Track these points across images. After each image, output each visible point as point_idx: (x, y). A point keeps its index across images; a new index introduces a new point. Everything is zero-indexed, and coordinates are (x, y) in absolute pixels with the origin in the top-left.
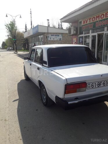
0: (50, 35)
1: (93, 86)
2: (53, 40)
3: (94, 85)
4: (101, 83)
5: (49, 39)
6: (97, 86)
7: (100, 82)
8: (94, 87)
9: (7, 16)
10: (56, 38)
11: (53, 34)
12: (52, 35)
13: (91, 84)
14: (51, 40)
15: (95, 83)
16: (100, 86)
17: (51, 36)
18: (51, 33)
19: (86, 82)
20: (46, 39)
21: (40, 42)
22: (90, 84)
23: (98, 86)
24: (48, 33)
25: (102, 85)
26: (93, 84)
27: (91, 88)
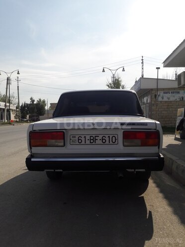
0: (162, 92)
1: (80, 141)
2: (167, 100)
3: (83, 139)
4: (97, 138)
5: (160, 99)
6: (88, 142)
7: (94, 136)
8: (83, 143)
9: (104, 71)
10: (174, 96)
11: (167, 91)
12: (166, 93)
13: (77, 137)
14: (164, 100)
15: (85, 137)
16: (94, 143)
17: (164, 93)
18: (163, 89)
19: (64, 132)
20: (154, 99)
21: (146, 104)
22: (75, 137)
23: (90, 142)
24: (157, 89)
25: (99, 142)
26: (80, 138)
27: (78, 143)
